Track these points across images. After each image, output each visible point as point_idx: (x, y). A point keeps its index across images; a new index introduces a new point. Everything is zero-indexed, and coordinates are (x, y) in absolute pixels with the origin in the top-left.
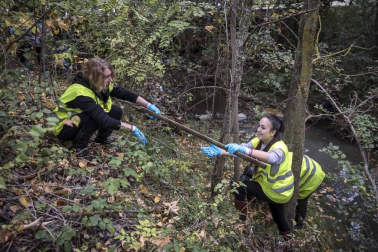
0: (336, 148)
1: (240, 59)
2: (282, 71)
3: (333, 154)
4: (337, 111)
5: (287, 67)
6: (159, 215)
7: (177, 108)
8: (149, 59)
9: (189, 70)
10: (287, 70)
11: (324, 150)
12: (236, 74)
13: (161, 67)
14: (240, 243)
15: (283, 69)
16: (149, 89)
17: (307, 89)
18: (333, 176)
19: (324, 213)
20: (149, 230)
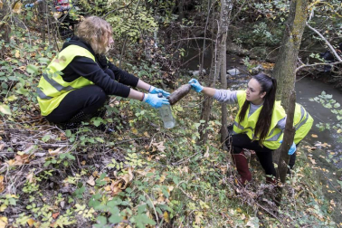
0: (330, 96)
1: (227, 8)
2: (278, 20)
3: (326, 103)
4: (337, 60)
5: (282, 16)
6: (148, 153)
7: (170, 63)
8: (143, 16)
9: (182, 26)
10: (282, 19)
11: (316, 99)
12: (223, 24)
13: (154, 24)
14: (221, 181)
15: (278, 18)
16: (144, 47)
17: (299, 36)
18: (325, 126)
19: (317, 165)
20: (135, 161)
